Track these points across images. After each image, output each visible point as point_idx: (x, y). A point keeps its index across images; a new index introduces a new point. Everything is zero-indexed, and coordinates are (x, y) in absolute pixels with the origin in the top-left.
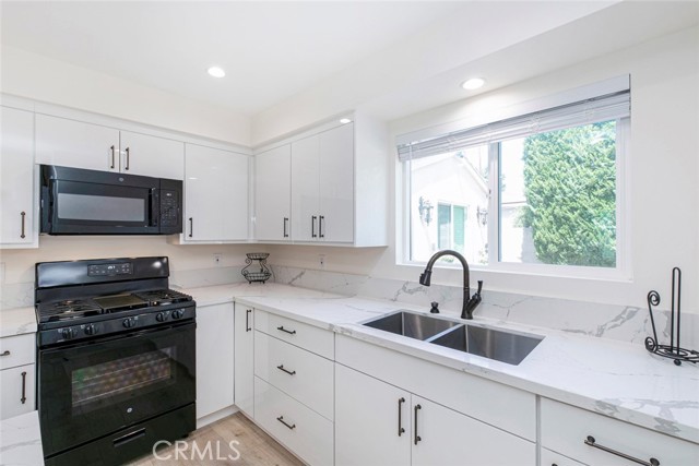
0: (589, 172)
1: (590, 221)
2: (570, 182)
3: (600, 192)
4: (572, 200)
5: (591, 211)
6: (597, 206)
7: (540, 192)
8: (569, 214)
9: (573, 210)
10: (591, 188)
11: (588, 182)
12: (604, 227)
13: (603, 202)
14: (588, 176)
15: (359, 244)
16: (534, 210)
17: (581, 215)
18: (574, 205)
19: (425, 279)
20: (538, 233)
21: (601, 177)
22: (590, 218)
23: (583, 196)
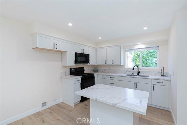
0: (147, 51)
1: (147, 61)
2: (143, 53)
3: (149, 55)
4: (144, 56)
5: (147, 59)
6: (148, 58)
7: (137, 55)
8: (143, 59)
9: (144, 58)
10: (147, 54)
11: (147, 53)
12: (149, 62)
13: (149, 57)
14: (147, 52)
15: (121, 65)
16: (136, 58)
17: (145, 59)
18: (144, 57)
19: (133, 69)
20: (137, 63)
21: (149, 52)
22: (147, 60)
23: (146, 56)
